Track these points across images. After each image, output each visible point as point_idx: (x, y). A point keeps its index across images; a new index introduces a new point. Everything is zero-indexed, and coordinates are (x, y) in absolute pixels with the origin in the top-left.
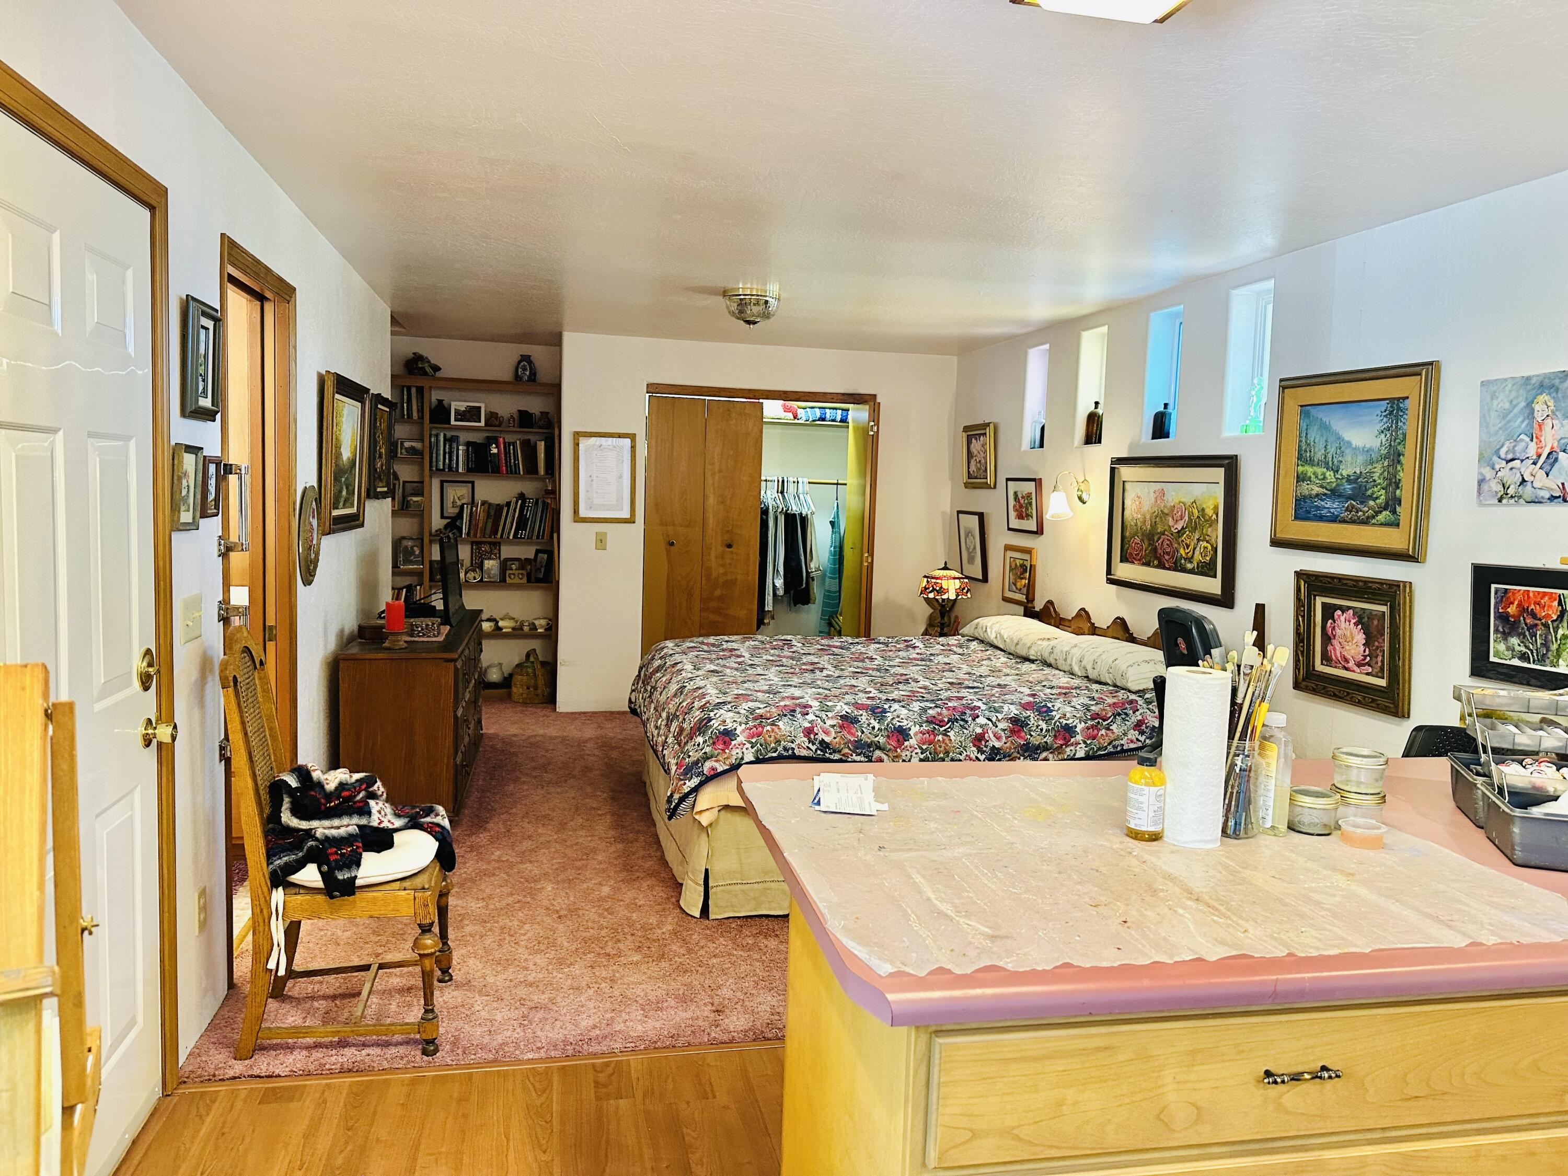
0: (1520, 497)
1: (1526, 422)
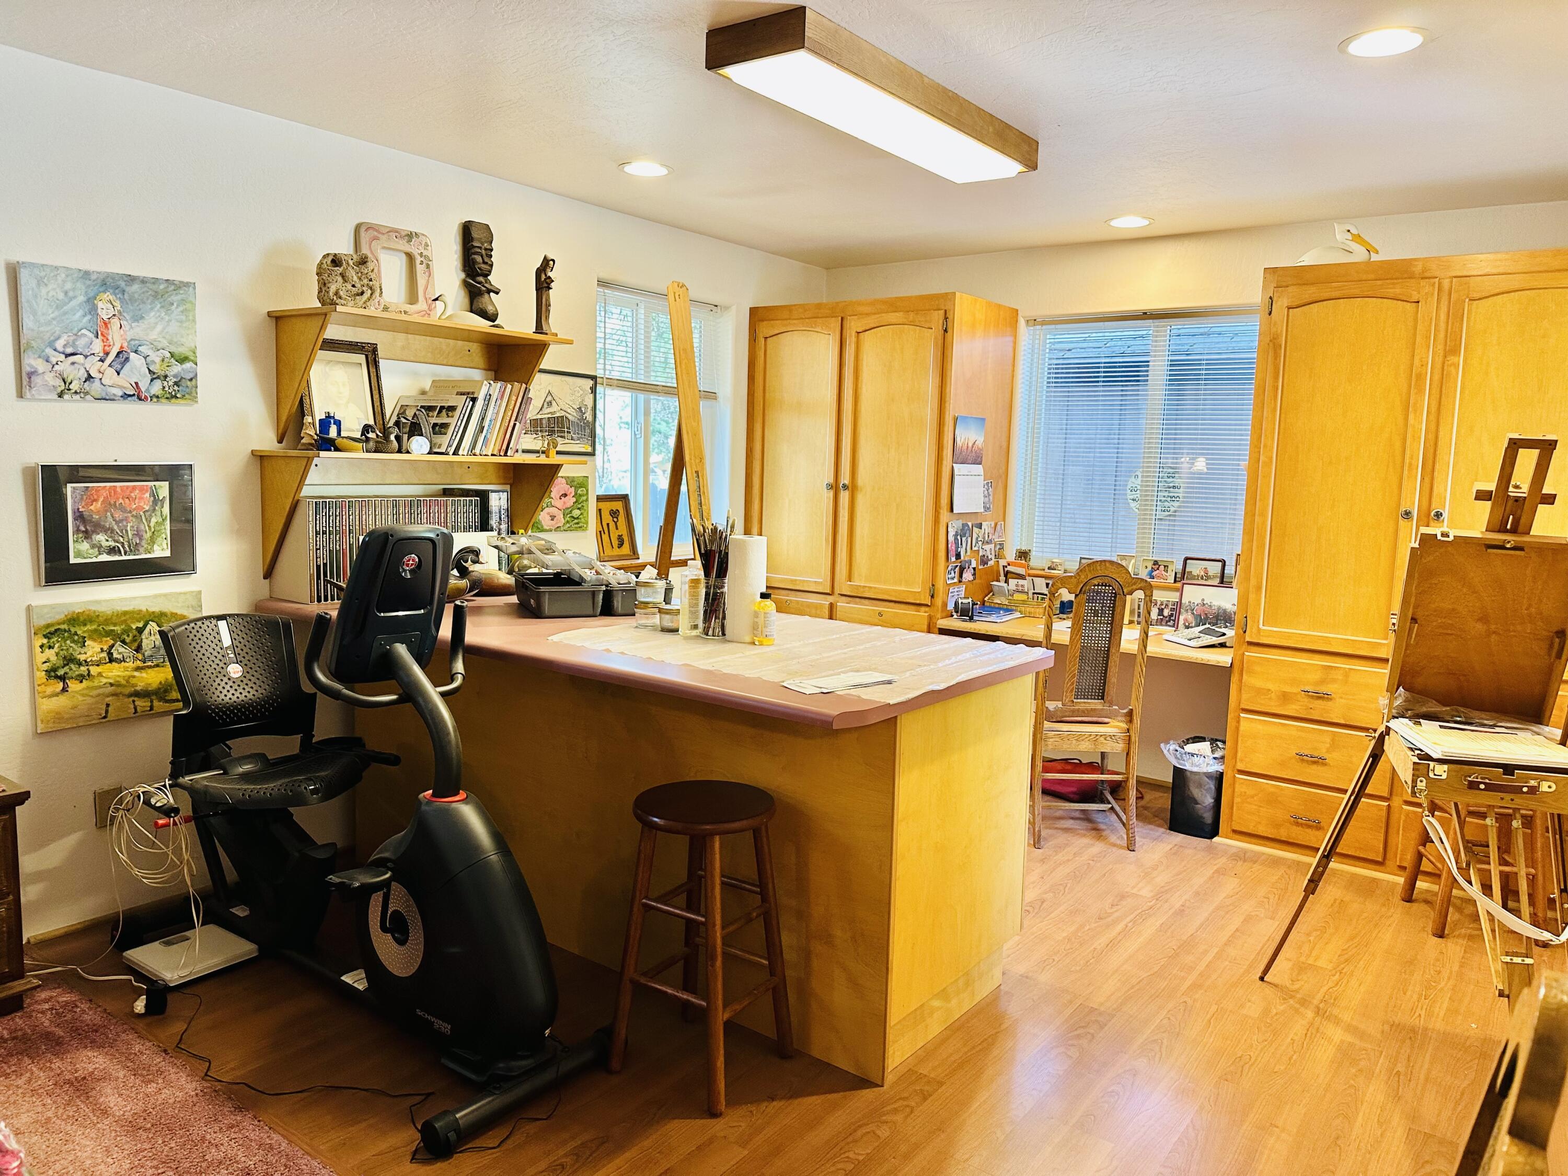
0: (87, 393)
1: (89, 317)
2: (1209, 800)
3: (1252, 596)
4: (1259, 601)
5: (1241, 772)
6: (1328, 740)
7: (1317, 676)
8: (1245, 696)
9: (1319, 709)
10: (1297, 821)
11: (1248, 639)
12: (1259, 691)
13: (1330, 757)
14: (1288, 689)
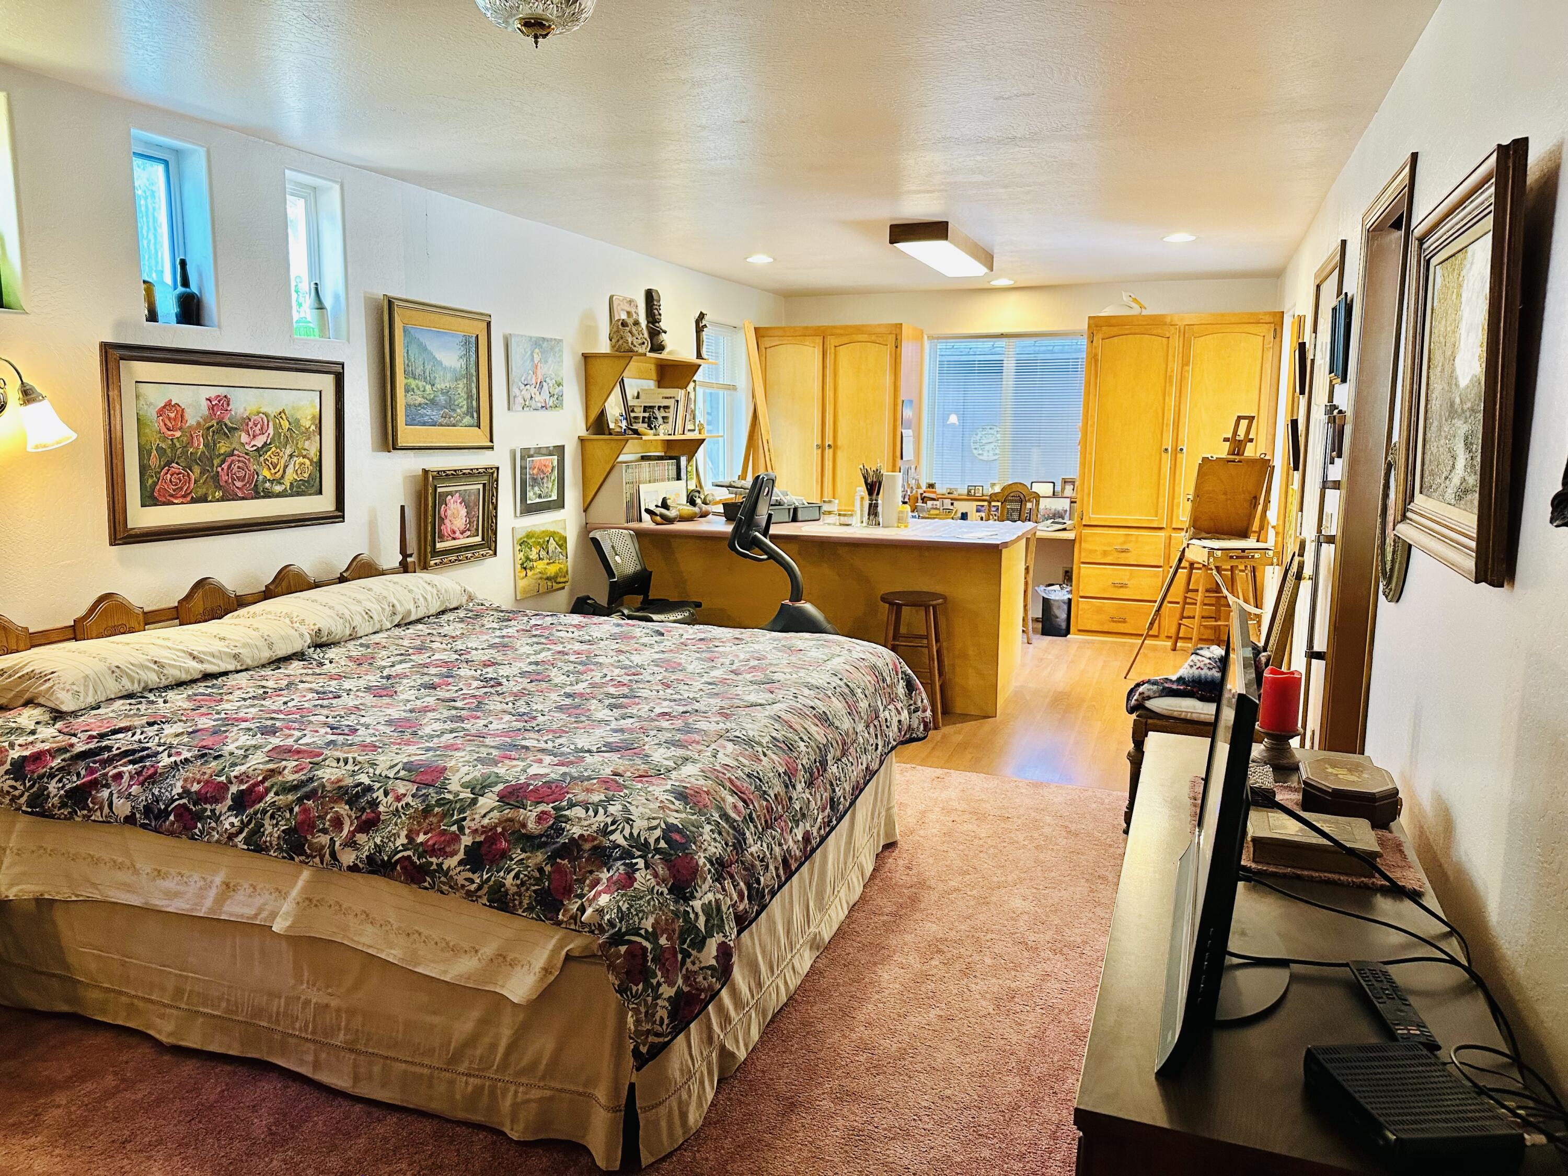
0: (531, 406)
2: (1064, 616)
3: (1086, 499)
4: (1089, 501)
5: (1082, 597)
6: (1128, 574)
7: (1121, 540)
8: (1083, 554)
9: (1123, 558)
10: (1113, 620)
11: (1084, 523)
12: (1091, 551)
13: (1130, 583)
14: (1106, 548)
